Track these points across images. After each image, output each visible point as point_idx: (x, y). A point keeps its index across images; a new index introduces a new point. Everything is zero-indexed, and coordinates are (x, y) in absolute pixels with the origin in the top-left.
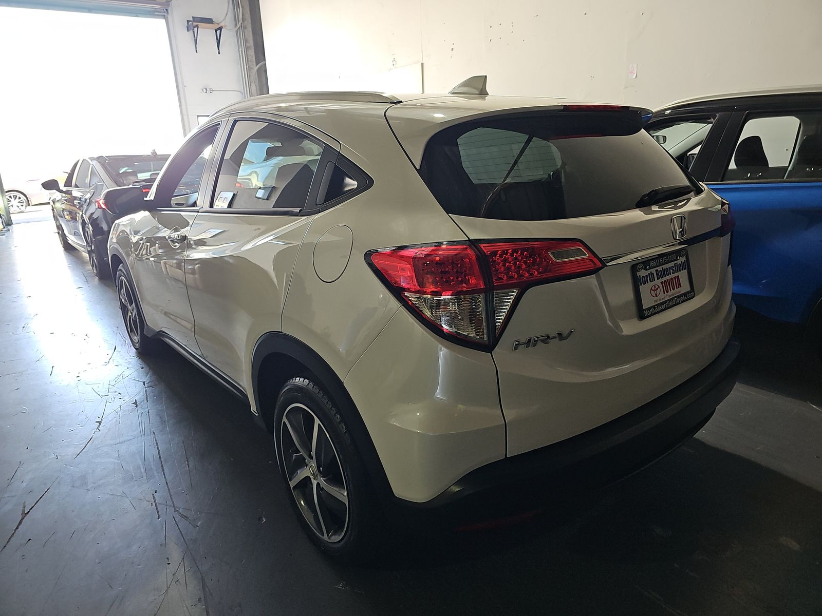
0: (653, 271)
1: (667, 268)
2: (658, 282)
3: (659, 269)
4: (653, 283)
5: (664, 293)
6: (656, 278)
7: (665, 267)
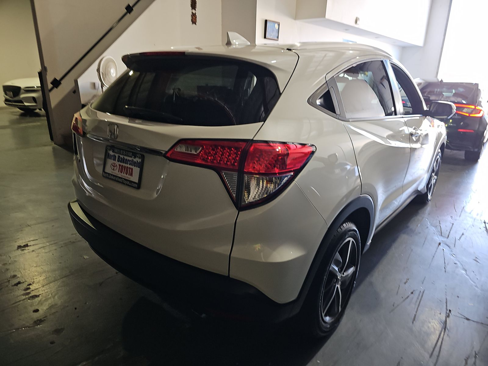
0: (117, 155)
1: (127, 159)
2: (118, 163)
3: (122, 156)
4: (114, 162)
5: (119, 172)
6: (117, 160)
7: (126, 157)
